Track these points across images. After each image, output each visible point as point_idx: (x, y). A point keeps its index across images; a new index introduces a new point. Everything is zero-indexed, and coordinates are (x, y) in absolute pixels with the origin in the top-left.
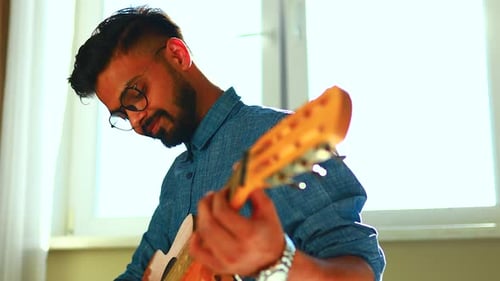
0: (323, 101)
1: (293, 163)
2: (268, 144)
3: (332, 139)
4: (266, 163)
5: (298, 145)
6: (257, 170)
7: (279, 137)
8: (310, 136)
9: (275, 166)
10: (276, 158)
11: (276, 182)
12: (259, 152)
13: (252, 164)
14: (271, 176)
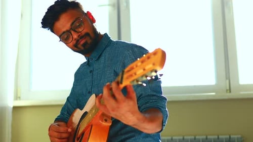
0: (155, 53)
1: (142, 76)
2: (132, 68)
3: (158, 68)
4: (131, 76)
5: (144, 70)
6: (127, 78)
7: (137, 66)
8: (149, 66)
9: (135, 77)
10: (135, 74)
11: (135, 83)
12: (129, 71)
13: (125, 76)
14: (133, 81)
